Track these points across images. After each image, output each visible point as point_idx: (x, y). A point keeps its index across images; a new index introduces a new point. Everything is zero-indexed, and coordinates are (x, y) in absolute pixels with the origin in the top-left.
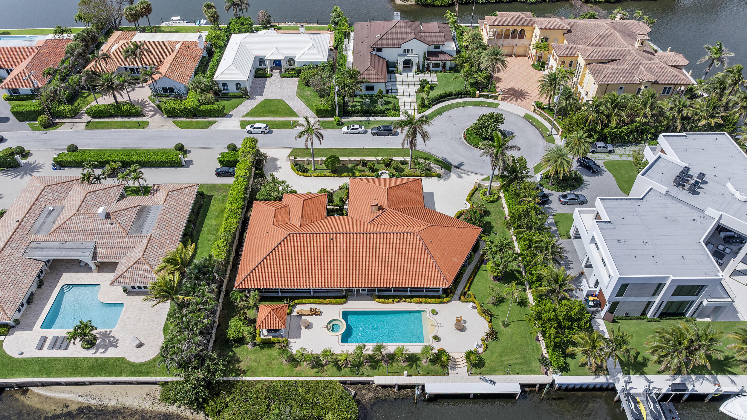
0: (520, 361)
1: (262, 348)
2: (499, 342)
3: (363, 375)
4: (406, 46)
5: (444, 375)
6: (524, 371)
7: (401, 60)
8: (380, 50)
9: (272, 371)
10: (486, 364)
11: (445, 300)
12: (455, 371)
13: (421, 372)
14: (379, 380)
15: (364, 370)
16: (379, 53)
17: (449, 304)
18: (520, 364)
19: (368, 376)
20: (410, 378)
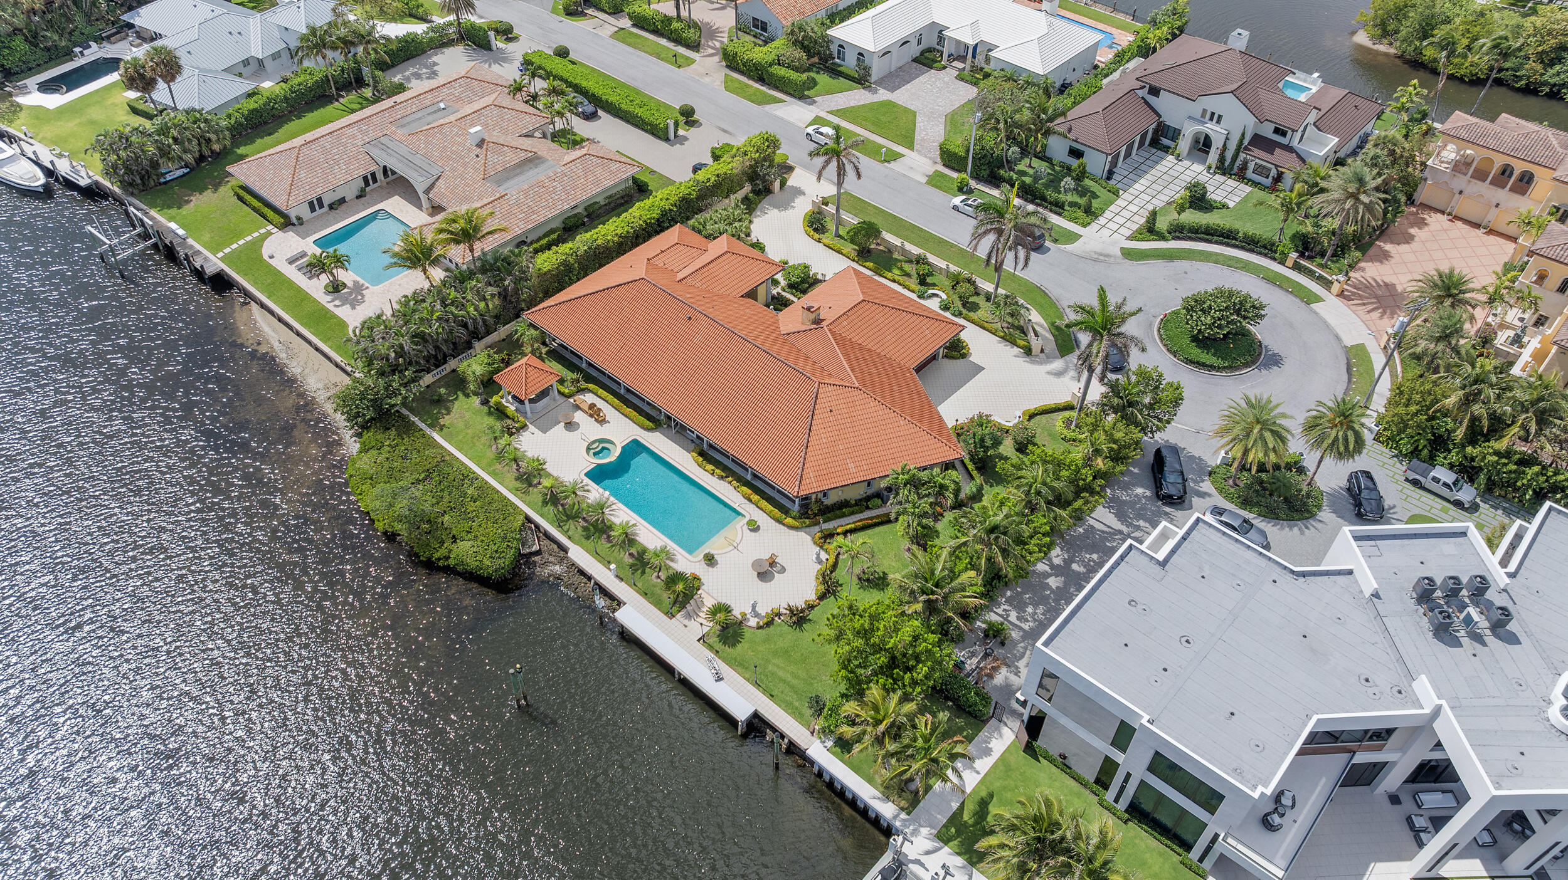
0: (794, 682)
1: (490, 413)
2: (797, 633)
3: (565, 532)
4: (1212, 104)
5: (666, 614)
6: (785, 701)
7: (1189, 131)
8: (1154, 91)
9: (471, 448)
10: (739, 646)
11: (789, 520)
12: (686, 622)
13: (639, 585)
14: (578, 555)
15: (572, 527)
16: (1151, 99)
17: (793, 532)
18: (792, 687)
19: (569, 538)
20: (617, 581)
